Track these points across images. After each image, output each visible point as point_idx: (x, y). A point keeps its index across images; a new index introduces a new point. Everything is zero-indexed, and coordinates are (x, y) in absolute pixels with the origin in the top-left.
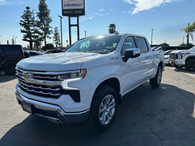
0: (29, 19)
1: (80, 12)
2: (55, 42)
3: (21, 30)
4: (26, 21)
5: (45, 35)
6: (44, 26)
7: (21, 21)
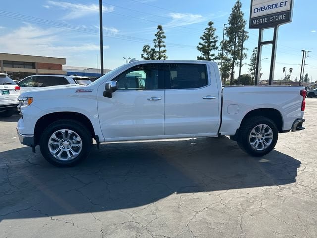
0: (209, 39)
1: (281, 17)
2: (251, 72)
3: (198, 57)
4: (205, 42)
5: (234, 62)
6: (233, 47)
7: (200, 44)
